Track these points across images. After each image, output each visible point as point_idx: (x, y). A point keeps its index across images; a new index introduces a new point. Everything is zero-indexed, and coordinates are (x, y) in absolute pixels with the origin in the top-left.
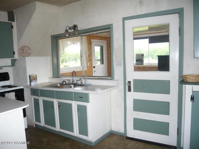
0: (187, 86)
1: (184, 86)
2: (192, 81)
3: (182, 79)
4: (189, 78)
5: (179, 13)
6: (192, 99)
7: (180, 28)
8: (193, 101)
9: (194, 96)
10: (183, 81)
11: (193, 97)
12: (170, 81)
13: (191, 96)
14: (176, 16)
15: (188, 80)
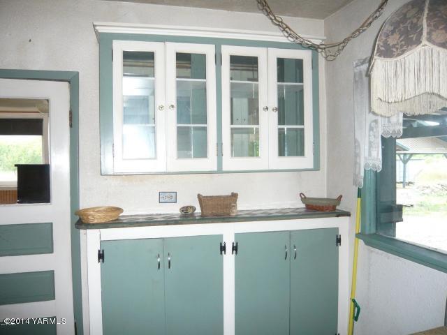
0: (89, 231)
1: (82, 231)
2: (99, 221)
3: (78, 219)
4: (93, 216)
5: (69, 82)
6: (101, 256)
7: (71, 113)
8: (103, 262)
9: (103, 251)
10: (81, 222)
11: (101, 252)
12: (52, 224)
13: (99, 251)
14: (64, 86)
15: (92, 220)
